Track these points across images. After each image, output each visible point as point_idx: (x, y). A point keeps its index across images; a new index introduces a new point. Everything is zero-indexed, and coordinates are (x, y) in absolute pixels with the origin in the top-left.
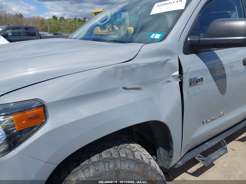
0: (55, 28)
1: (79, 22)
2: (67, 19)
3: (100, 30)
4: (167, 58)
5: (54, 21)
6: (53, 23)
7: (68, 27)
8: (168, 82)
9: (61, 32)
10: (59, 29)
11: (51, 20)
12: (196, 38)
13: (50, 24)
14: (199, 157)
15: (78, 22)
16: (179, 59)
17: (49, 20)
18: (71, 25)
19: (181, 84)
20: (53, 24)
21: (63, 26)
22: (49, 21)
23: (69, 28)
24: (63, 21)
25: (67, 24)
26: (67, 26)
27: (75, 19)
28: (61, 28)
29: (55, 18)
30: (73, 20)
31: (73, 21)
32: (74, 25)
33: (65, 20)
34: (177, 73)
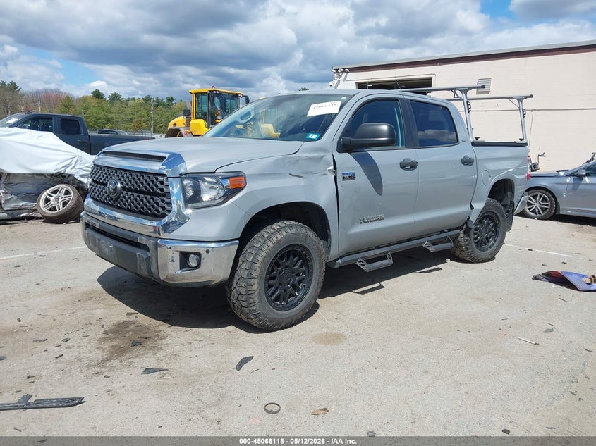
0: (99, 119)
1: (156, 106)
2: (128, 100)
3: (205, 128)
4: (324, 154)
5: (94, 102)
6: (94, 107)
7: (129, 117)
8: (325, 174)
9: (112, 128)
10: (109, 121)
11: (88, 100)
12: (348, 139)
13: (86, 109)
14: (360, 262)
15: (154, 106)
16: (334, 160)
17: (84, 99)
18: (137, 112)
19: (335, 178)
20: (93, 110)
21: (117, 116)
22: (85, 102)
23: (131, 119)
24: (117, 104)
25: (129, 110)
26: (126, 115)
27: (147, 99)
28: (112, 118)
29: (98, 95)
30: (142, 101)
31: (141, 105)
32: (144, 113)
33: (122, 101)
34: (332, 168)
